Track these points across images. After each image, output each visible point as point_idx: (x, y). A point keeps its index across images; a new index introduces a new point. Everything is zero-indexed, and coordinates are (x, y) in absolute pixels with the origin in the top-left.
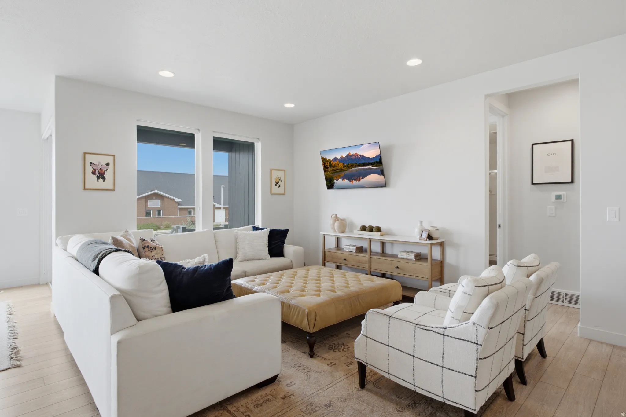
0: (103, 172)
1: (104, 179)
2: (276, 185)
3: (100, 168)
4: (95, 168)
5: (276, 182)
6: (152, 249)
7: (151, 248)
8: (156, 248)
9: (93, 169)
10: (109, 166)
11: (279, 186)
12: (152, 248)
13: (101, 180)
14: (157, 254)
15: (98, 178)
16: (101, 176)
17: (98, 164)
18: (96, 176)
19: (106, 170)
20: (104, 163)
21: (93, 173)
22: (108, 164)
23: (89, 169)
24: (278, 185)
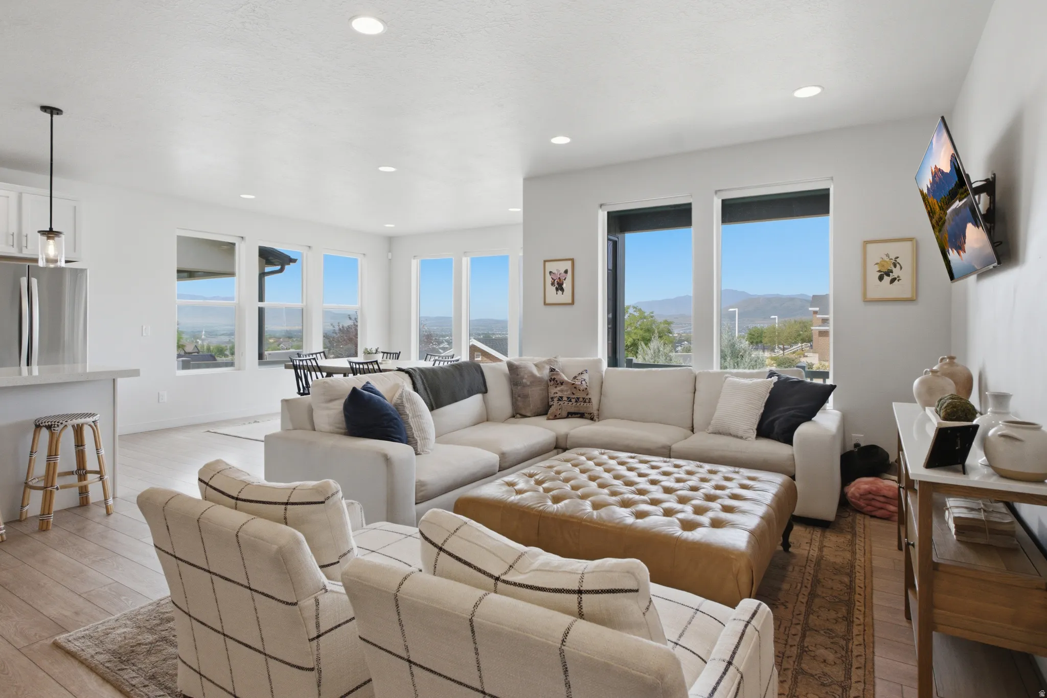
0: (561, 282)
1: (562, 290)
2: (881, 278)
3: (559, 278)
4: (555, 278)
5: (880, 271)
6: (558, 384)
7: (556, 381)
8: (563, 382)
9: (552, 279)
10: (567, 273)
11: (893, 281)
12: (558, 382)
13: (560, 292)
14: (562, 391)
15: (557, 289)
16: (560, 288)
17: (556, 272)
18: (555, 287)
19: (565, 280)
20: (562, 271)
21: (553, 284)
22: (566, 272)
23: (549, 280)
24: (887, 279)
